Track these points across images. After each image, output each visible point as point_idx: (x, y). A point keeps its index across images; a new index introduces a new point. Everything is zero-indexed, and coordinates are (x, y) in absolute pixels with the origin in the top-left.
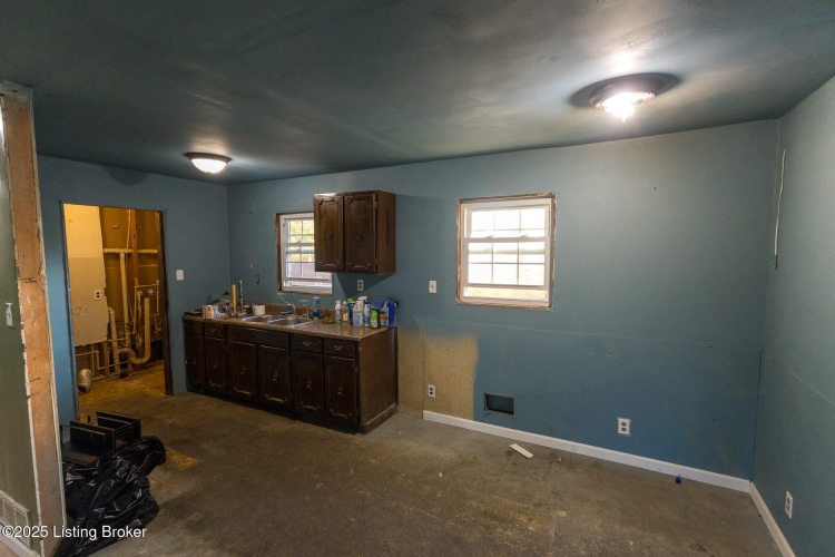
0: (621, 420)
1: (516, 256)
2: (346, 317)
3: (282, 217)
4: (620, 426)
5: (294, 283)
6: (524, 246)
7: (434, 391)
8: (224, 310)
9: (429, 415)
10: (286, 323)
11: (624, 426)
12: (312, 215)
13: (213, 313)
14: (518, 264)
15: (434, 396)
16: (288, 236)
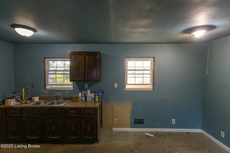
0: (173, 120)
1: (142, 75)
2: (84, 99)
3: (46, 60)
4: (173, 122)
5: (51, 86)
6: (145, 72)
7: (116, 121)
8: (18, 101)
9: (115, 129)
10: (53, 103)
11: (174, 121)
12: (69, 59)
13: (13, 103)
14: (143, 77)
15: (116, 122)
16: (49, 67)
